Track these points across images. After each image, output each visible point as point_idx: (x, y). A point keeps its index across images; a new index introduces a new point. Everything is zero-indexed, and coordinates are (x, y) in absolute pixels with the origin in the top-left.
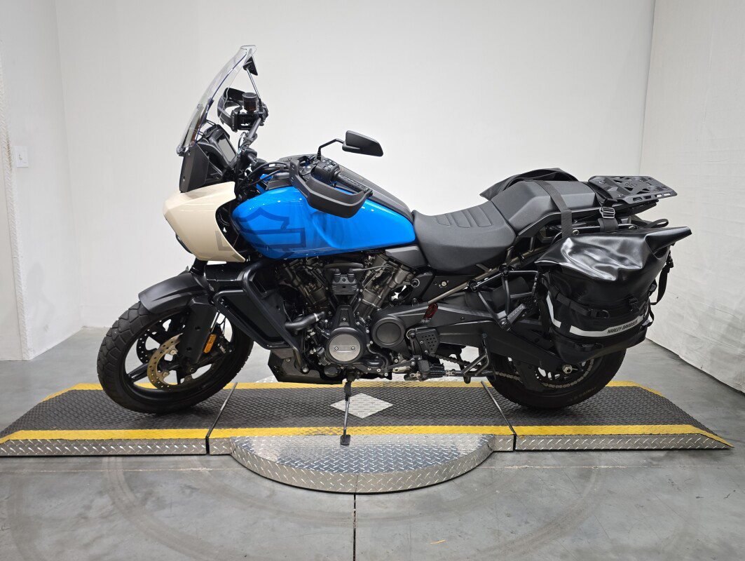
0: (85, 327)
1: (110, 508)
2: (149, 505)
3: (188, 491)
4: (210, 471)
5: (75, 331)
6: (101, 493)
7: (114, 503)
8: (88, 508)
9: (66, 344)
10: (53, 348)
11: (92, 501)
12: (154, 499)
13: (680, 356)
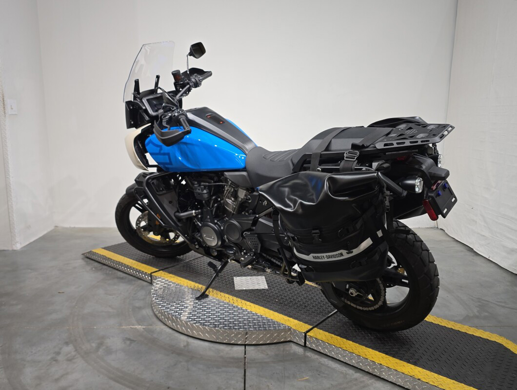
0: (56, 226)
1: (73, 353)
2: (101, 352)
3: (128, 342)
4: (143, 328)
5: (49, 230)
6: (67, 344)
7: (76, 350)
8: (58, 353)
9: (43, 238)
10: (34, 241)
11: (61, 349)
12: (104, 347)
13: (474, 249)
